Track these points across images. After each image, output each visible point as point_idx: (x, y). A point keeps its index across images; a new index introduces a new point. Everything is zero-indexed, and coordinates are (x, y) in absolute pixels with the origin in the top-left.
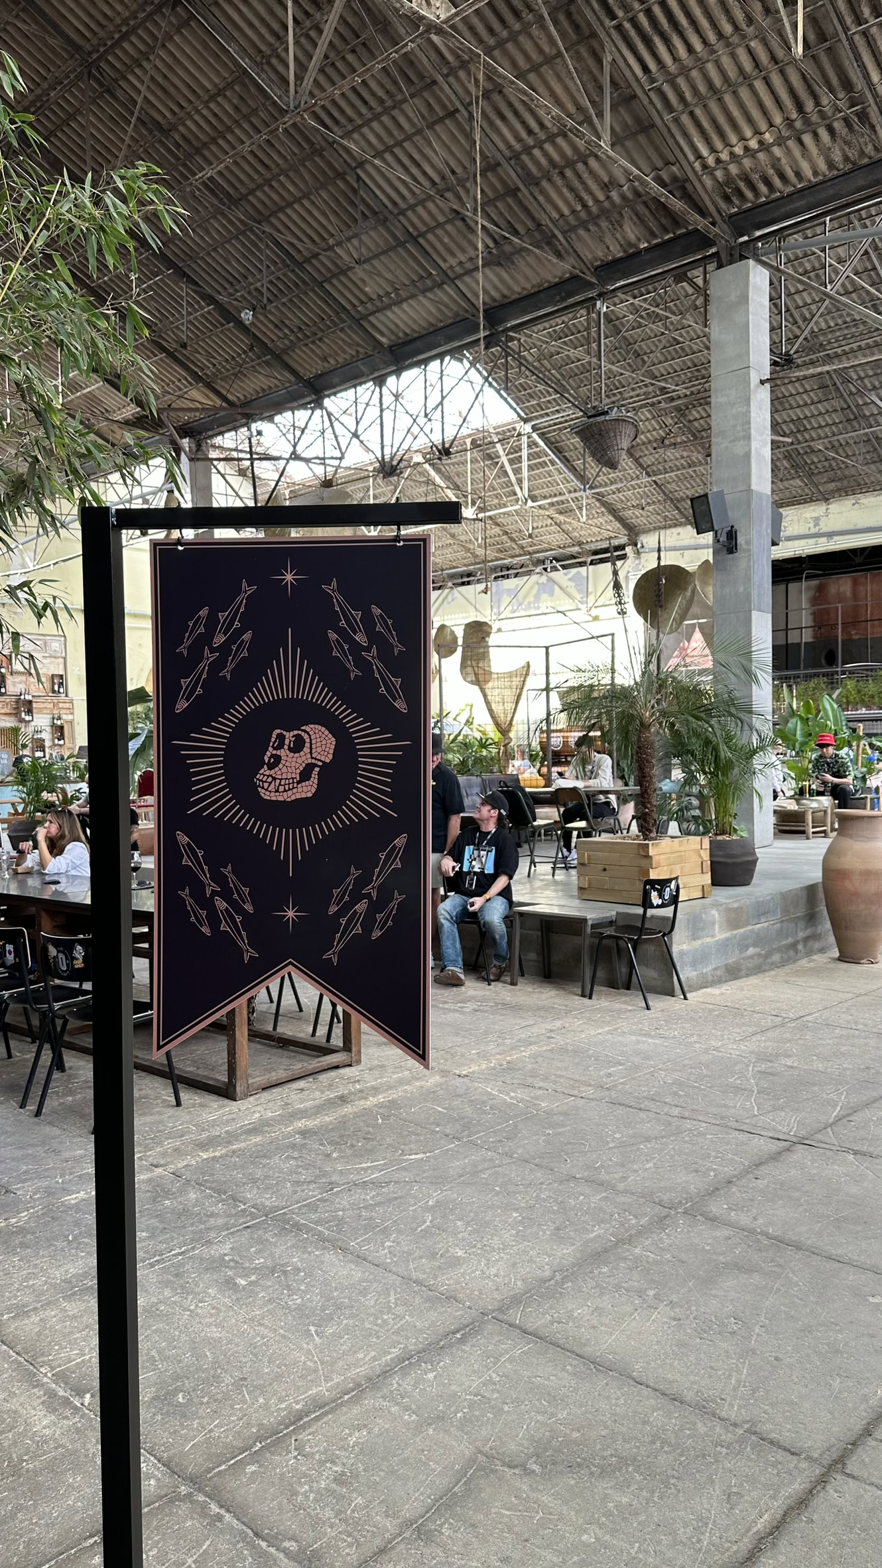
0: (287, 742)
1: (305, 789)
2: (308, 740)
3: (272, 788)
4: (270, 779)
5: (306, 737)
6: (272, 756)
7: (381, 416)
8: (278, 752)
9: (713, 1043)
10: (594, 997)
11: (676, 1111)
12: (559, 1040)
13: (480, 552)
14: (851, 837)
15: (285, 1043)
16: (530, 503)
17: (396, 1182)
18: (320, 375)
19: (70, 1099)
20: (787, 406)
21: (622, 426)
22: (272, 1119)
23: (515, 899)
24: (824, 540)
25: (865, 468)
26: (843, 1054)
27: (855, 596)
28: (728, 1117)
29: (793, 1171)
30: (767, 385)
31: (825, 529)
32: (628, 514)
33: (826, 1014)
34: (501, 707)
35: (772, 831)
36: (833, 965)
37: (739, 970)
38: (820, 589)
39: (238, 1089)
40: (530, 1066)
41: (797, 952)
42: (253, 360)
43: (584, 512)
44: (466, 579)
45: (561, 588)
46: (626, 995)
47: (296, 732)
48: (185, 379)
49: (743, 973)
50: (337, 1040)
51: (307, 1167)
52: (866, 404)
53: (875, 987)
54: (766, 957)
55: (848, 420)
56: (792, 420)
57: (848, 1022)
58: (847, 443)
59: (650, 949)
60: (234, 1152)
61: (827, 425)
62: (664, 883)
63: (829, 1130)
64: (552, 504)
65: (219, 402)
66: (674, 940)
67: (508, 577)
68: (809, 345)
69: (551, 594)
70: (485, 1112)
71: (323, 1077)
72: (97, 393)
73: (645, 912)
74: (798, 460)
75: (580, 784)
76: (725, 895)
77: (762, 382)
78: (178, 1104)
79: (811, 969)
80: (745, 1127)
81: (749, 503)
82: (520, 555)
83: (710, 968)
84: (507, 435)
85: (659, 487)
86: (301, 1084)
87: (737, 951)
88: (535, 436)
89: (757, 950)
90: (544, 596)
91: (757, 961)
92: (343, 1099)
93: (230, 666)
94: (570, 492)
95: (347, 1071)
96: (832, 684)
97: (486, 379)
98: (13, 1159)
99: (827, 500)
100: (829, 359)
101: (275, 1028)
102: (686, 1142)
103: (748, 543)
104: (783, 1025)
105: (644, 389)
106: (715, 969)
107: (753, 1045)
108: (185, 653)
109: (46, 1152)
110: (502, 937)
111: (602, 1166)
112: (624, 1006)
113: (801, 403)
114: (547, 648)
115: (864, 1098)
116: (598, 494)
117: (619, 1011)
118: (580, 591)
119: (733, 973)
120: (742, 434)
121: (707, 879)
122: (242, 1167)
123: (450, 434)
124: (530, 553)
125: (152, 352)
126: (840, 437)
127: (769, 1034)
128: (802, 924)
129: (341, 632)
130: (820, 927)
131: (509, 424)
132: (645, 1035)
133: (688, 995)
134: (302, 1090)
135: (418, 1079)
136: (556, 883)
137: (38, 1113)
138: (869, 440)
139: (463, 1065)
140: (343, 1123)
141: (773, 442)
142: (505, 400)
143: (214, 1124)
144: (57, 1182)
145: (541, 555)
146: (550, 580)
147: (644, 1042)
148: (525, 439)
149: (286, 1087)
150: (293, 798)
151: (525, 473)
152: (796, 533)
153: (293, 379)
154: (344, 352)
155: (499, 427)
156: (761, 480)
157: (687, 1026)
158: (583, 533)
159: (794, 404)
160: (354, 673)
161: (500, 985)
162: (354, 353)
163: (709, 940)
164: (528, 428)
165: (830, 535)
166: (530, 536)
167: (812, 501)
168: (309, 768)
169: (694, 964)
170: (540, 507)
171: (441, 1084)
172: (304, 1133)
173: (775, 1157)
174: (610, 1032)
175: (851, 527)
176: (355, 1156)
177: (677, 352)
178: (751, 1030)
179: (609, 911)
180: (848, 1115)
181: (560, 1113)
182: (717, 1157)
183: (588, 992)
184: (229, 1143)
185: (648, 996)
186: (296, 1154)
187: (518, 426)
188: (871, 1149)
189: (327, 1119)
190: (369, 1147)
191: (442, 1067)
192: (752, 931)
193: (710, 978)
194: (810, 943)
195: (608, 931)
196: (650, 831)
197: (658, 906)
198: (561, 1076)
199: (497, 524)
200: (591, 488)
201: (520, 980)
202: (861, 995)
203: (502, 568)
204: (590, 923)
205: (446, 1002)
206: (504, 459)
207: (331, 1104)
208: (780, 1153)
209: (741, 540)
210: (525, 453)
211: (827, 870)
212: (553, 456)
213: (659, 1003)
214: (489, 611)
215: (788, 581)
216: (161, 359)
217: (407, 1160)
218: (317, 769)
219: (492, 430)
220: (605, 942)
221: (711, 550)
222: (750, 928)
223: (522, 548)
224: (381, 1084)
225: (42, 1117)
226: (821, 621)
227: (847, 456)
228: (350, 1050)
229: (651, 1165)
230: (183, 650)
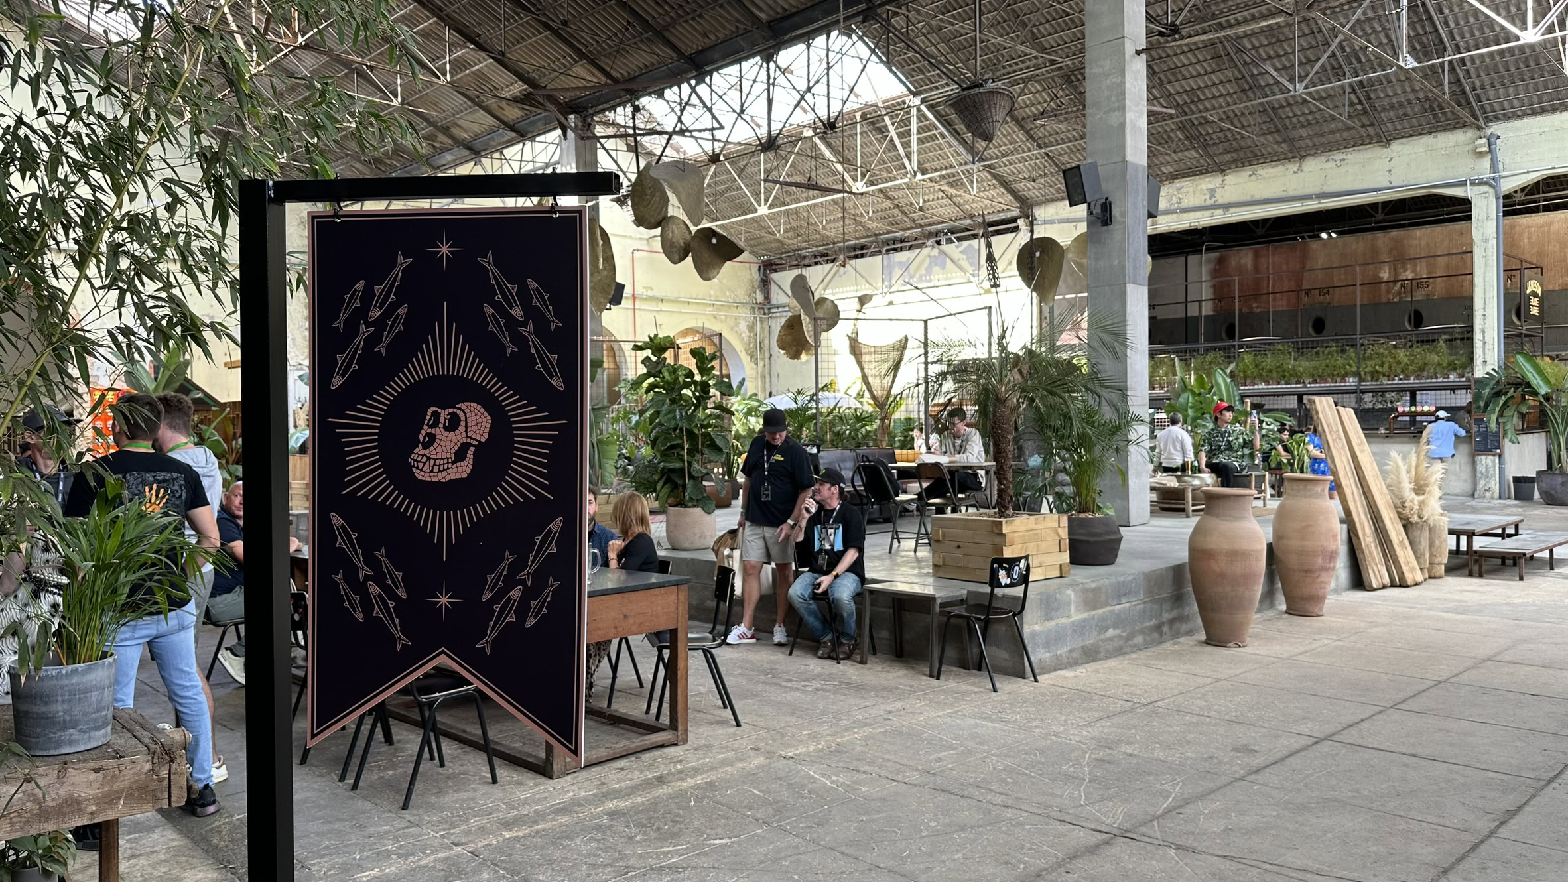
0: (442, 420)
1: (460, 470)
2: (463, 419)
3: (426, 468)
4: (424, 459)
5: (461, 415)
6: (427, 434)
7: (768, 90)
8: (433, 431)
9: (1054, 728)
10: (942, 677)
11: (999, 799)
12: (896, 721)
13: (872, 225)
14: (1217, 516)
15: (617, 721)
16: (919, 176)
17: (693, 868)
18: (703, 51)
19: (391, 773)
20: (1180, 76)
21: (997, 98)
22: (585, 799)
23: (867, 575)
24: (1220, 211)
25: (1262, 139)
26: (1188, 742)
27: (1256, 269)
28: (1052, 807)
29: (1108, 866)
30: (1144, 56)
31: (1221, 201)
32: (1020, 186)
33: (1180, 699)
34: (878, 380)
35: (1149, 509)
36: (1198, 649)
37: (1098, 652)
38: (1221, 261)
39: (555, 767)
40: (859, 749)
41: (1161, 634)
42: (635, 37)
43: (975, 184)
44: (859, 252)
45: (953, 261)
46: (976, 676)
47: (451, 410)
48: (570, 56)
49: (1102, 654)
50: (665, 719)
51: (607, 849)
52: (1260, 74)
53: (1238, 672)
54: (1127, 639)
55: (1243, 90)
56: (1186, 91)
57: (1201, 708)
58: (1243, 114)
59: (1002, 629)
60: (537, 832)
61: (1221, 95)
62: (1014, 561)
63: (1155, 823)
64: (943, 177)
65: (603, 79)
66: (1025, 620)
67: (901, 249)
68: (1201, 15)
69: (943, 267)
70: (802, 797)
71: (647, 757)
72: (485, 71)
73: (992, 590)
74: (1193, 131)
75: (944, 460)
76: (1086, 575)
77: (1138, 53)
78: (495, 781)
79: (1174, 652)
80: (1067, 818)
81: (1123, 174)
82: (912, 228)
83: (1065, 649)
84: (896, 108)
85: (1051, 158)
86: (623, 763)
87: (1095, 633)
88: (923, 108)
89: (1118, 632)
90: (936, 269)
91: (1117, 643)
92: (661, 780)
93: (386, 341)
94: (961, 164)
95: (671, 751)
96: (1230, 355)
97: (873, 51)
98: (318, 834)
99: (1223, 171)
100: (1221, 27)
101: (609, 705)
102: (1003, 832)
103: (1123, 215)
104: (1132, 710)
105: (1034, 61)
106: (1071, 651)
107: (1094, 732)
108: (341, 328)
109: (352, 828)
110: (850, 615)
111: (909, 856)
112: (970, 688)
113: (1194, 73)
114: (926, 322)
115: (1201, 789)
116: (989, 166)
117: (965, 693)
118: (971, 264)
119: (1090, 655)
120: (1116, 105)
121: (1065, 557)
122: (542, 848)
123: (836, 108)
124: (921, 226)
125: (538, 30)
126: (1234, 107)
127: (1116, 720)
128: (1167, 606)
129: (497, 306)
130: (1187, 609)
131: (899, 98)
132: (985, 719)
133: (1039, 678)
134: (622, 769)
135: (741, 760)
136: (918, 560)
137: (355, 787)
138: (1265, 110)
139: (790, 746)
140: (654, 805)
141: (1150, 114)
142: (895, 74)
143: (525, 802)
144: (355, 859)
145: (933, 228)
146: (943, 252)
147: (983, 726)
148: (914, 111)
149: (606, 766)
150: (448, 478)
151: (914, 146)
152: (1191, 204)
153: (674, 55)
154: (724, 28)
155: (889, 101)
156: (1137, 150)
157: (1030, 709)
158: (974, 205)
159: (1187, 75)
160: (511, 348)
161: (849, 663)
162: (733, 29)
163: (1064, 620)
164: (917, 101)
165: (1227, 207)
166: (921, 209)
167: (1207, 172)
168: (464, 448)
169: (1047, 645)
170: (931, 180)
171: (763, 766)
172: (612, 814)
173: (1092, 850)
174: (949, 715)
175: (1248, 198)
176: (659, 839)
177: (1066, 24)
178: (1097, 715)
179: (960, 590)
180: (1179, 807)
181: (879, 799)
182: (1031, 849)
183: (935, 673)
184: (536, 822)
185: (995, 676)
186: (599, 836)
187: (907, 100)
188: (1195, 844)
189: (639, 800)
190: (675, 830)
191: (768, 747)
192: (1112, 612)
193: (1065, 660)
194: (1177, 625)
195: (956, 611)
196: (1006, 508)
197: (1006, 586)
198: (889, 760)
199: (889, 198)
200: (981, 160)
201: (871, 658)
202: (1221, 680)
203: (895, 241)
204: (938, 601)
205: (790, 681)
206: (893, 133)
207: (647, 784)
208: (1097, 846)
209: (1116, 212)
210: (914, 126)
211: (1193, 550)
212: (943, 130)
213: (1007, 686)
214: (880, 284)
215: (1187, 254)
216: (546, 37)
217: (710, 845)
218: (472, 449)
219: (881, 105)
220: (953, 620)
221: (1085, 224)
222: (1109, 608)
223: (914, 221)
224: (702, 764)
225: (358, 791)
226: (1221, 294)
227: (1243, 127)
228: (676, 729)
229: (960, 855)
230: (339, 324)
